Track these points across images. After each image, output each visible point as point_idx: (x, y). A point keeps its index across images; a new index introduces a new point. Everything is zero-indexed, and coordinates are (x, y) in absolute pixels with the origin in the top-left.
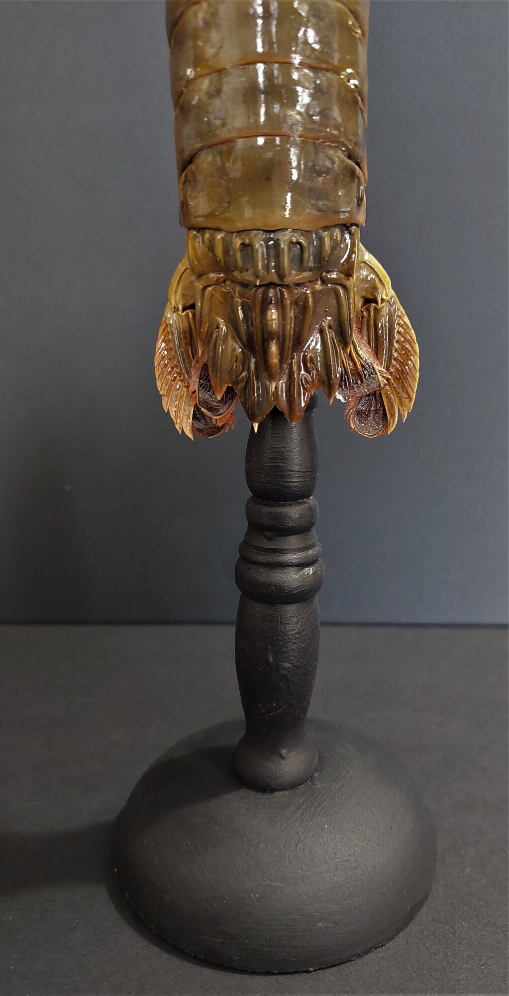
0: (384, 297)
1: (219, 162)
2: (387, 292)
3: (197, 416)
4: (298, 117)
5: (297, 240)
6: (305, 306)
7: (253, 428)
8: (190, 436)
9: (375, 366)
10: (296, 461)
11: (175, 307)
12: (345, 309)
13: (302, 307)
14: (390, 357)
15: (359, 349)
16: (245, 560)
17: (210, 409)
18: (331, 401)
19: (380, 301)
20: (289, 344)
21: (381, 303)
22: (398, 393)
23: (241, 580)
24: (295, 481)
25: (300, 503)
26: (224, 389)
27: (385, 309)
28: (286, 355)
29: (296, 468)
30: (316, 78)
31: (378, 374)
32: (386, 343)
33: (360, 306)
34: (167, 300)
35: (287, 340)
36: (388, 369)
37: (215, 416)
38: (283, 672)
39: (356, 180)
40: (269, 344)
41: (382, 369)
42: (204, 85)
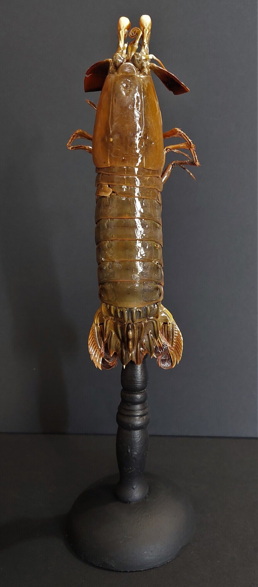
0: (170, 322)
1: (112, 287)
2: (171, 320)
3: (103, 361)
4: (138, 276)
5: (138, 310)
6: (142, 328)
7: (123, 367)
8: (101, 369)
9: (167, 345)
10: (139, 378)
11: (96, 324)
12: (156, 328)
13: (141, 328)
14: (173, 341)
15: (161, 339)
16: (119, 414)
17: (108, 359)
18: (152, 357)
19: (168, 324)
20: (136, 340)
21: (169, 324)
22: (176, 354)
23: (118, 421)
24: (139, 385)
25: (140, 392)
26: (113, 353)
27: (170, 326)
28: (135, 343)
29: (139, 380)
30: (144, 264)
31: (169, 348)
32: (171, 337)
33: (162, 325)
34: (93, 321)
35: (135, 339)
36: (172, 346)
37: (110, 362)
38: (133, 456)
39: (159, 289)
40: (129, 342)
41: (170, 346)
42: (108, 264)
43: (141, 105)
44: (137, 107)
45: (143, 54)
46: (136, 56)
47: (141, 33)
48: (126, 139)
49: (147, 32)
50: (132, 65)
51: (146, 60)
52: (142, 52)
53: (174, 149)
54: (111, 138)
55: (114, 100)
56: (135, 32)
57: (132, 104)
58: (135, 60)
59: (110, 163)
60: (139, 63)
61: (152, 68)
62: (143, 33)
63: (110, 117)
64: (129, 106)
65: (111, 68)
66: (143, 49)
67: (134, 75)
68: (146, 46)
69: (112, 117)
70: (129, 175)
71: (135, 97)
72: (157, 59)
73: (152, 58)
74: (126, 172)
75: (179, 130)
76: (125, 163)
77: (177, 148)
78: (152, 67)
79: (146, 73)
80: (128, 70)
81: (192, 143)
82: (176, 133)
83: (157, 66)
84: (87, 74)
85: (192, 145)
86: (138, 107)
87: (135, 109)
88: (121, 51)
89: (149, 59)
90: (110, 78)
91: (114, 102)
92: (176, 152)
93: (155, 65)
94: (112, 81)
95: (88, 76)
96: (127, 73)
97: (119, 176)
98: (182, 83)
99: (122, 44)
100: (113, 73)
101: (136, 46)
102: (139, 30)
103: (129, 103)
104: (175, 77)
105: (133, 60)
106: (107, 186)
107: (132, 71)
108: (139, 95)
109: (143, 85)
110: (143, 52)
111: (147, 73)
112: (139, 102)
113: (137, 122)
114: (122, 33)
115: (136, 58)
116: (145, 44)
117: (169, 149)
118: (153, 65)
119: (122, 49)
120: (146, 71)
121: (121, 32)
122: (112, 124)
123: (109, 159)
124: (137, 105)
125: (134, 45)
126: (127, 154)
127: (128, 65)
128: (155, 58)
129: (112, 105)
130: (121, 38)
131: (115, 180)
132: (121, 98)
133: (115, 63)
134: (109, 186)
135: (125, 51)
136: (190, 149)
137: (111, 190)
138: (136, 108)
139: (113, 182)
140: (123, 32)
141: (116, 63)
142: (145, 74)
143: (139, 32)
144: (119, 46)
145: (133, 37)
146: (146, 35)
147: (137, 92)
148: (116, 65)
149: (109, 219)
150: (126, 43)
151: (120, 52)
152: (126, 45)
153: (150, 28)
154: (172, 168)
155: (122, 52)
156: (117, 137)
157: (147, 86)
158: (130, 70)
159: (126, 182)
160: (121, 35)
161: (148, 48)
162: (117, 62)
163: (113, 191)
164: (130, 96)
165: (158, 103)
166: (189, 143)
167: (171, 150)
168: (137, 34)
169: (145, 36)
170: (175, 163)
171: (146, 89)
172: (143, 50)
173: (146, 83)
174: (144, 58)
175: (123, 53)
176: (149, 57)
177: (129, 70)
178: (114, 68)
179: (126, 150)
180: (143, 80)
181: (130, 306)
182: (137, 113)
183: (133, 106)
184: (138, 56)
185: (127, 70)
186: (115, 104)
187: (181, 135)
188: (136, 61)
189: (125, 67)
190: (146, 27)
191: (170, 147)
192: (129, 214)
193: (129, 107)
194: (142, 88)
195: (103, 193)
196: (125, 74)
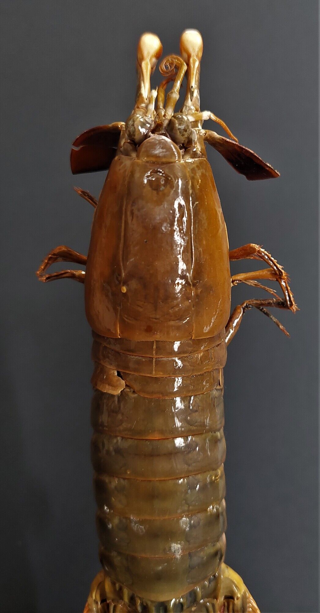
0: (239, 594)
2: (241, 590)
5: (178, 602)
11: (95, 600)
19: (235, 597)
21: (237, 598)
30: (191, 520)
33: (223, 601)
39: (219, 552)
42: (116, 521)
43: (189, 221)
44: (178, 226)
45: (190, 111)
46: (176, 121)
47: (185, 68)
48: (157, 289)
49: (196, 65)
50: (168, 140)
51: (195, 124)
52: (186, 106)
53: (246, 279)
54: (123, 286)
55: (129, 213)
56: (171, 64)
57: (168, 221)
58: (176, 130)
59: (122, 332)
60: (183, 135)
61: (209, 142)
62: (188, 65)
63: (121, 245)
64: (162, 226)
65: (123, 142)
66: (190, 99)
67: (172, 160)
68: (196, 93)
69: (126, 246)
70: (161, 356)
71: (176, 206)
72: (218, 120)
73: (208, 118)
74: (154, 352)
75: (257, 247)
76: (154, 334)
77: (253, 278)
78: (209, 138)
79: (197, 153)
80: (161, 150)
81: (283, 271)
82: (251, 254)
83: (220, 136)
84: (76, 144)
85: (284, 275)
86: (183, 226)
87: (175, 231)
88: (143, 105)
89: (201, 120)
90: (120, 165)
91: (130, 218)
92: (251, 285)
93: (216, 135)
94: (125, 171)
95: (76, 149)
96: (156, 156)
97: (141, 358)
98: (268, 165)
99: (145, 89)
100: (127, 154)
101: (176, 96)
102: (180, 61)
103: (164, 220)
104: (255, 154)
105: (170, 130)
106: (114, 373)
107: (167, 153)
108: (183, 203)
109: (193, 178)
110: (189, 107)
111: (199, 152)
112: (183, 217)
113: (179, 256)
114: (147, 67)
115: (177, 125)
116: (192, 90)
117: (238, 280)
118: (212, 134)
119: (146, 101)
120: (198, 148)
121: (143, 64)
122: (126, 258)
123: (118, 325)
124: (180, 222)
125: (172, 92)
126: (158, 317)
127: (160, 142)
128: (213, 117)
129: (126, 223)
130: (143, 76)
131: (131, 365)
132: (144, 210)
133: (131, 136)
134: (119, 374)
135: (152, 107)
136: (279, 280)
137: (123, 382)
138: (178, 229)
139: (127, 367)
140: (147, 64)
141: (134, 135)
142: (194, 155)
143: (182, 65)
144: (141, 95)
145: (168, 73)
146: (194, 70)
147: (180, 197)
148: (135, 139)
149: (119, 438)
150: (155, 89)
151: (142, 108)
152: (155, 93)
153: (200, 55)
154: (244, 312)
155: (147, 107)
156: (134, 284)
157: (200, 181)
158: (164, 150)
159: (156, 371)
160: (144, 71)
161: (199, 97)
162: (136, 134)
163: (127, 384)
164: (166, 206)
165: (221, 210)
166: (277, 272)
167: (241, 281)
168: (178, 68)
169: (193, 73)
170: (249, 305)
171: (198, 187)
172: (189, 103)
173: (198, 174)
174: (191, 119)
175: (149, 112)
176: (201, 116)
177: (163, 152)
178: (129, 143)
179: (156, 310)
180: (193, 170)
181: (162, 598)
182: (178, 238)
183: (172, 225)
184: (181, 121)
185: (158, 151)
186: (132, 220)
187: (262, 257)
188: (178, 132)
189: (153, 145)
190: (192, 55)
191: (241, 276)
192: (162, 432)
193: (163, 228)
194: (190, 187)
195: (107, 386)
196: (153, 159)
